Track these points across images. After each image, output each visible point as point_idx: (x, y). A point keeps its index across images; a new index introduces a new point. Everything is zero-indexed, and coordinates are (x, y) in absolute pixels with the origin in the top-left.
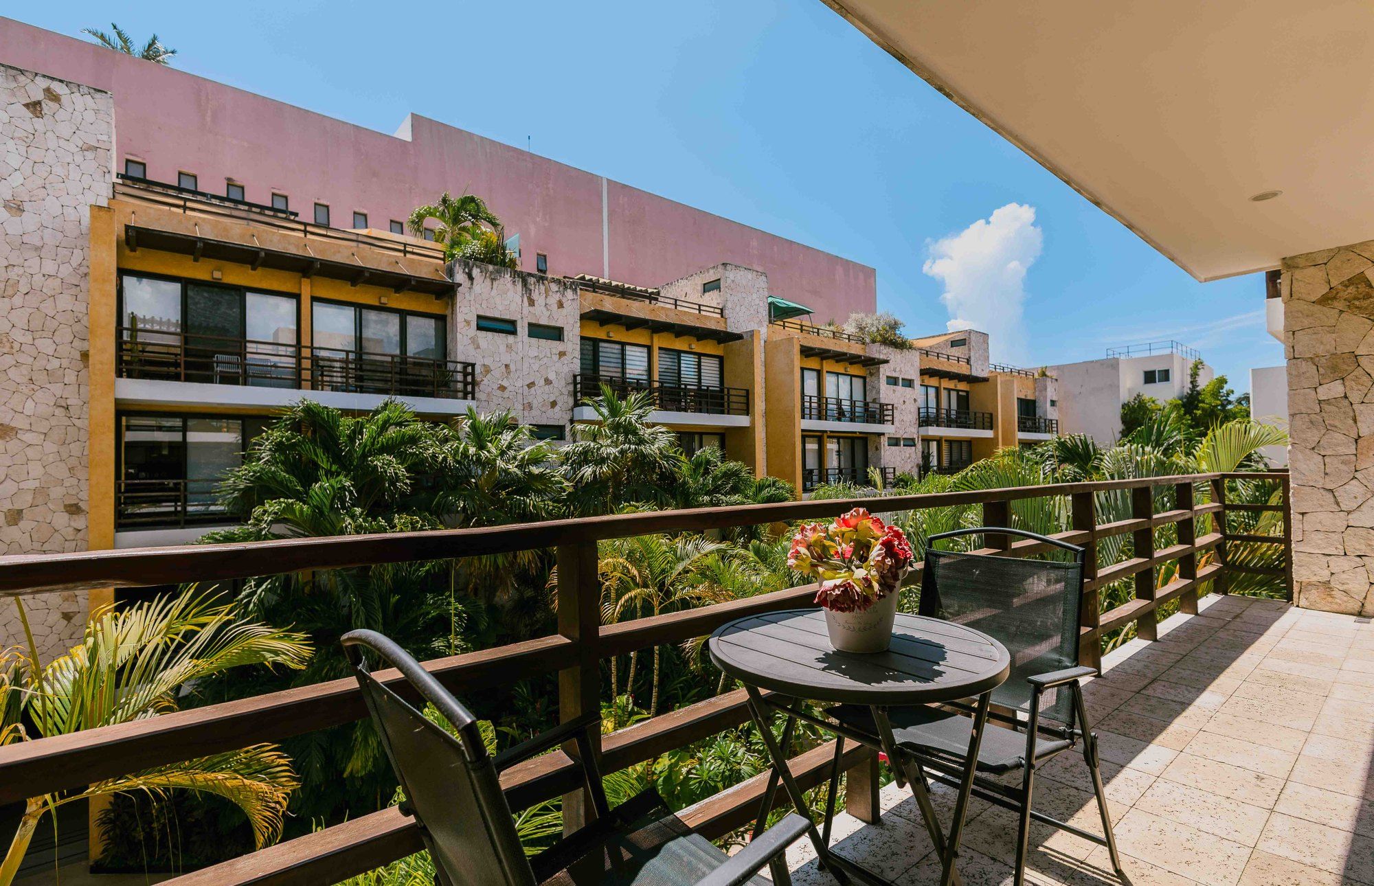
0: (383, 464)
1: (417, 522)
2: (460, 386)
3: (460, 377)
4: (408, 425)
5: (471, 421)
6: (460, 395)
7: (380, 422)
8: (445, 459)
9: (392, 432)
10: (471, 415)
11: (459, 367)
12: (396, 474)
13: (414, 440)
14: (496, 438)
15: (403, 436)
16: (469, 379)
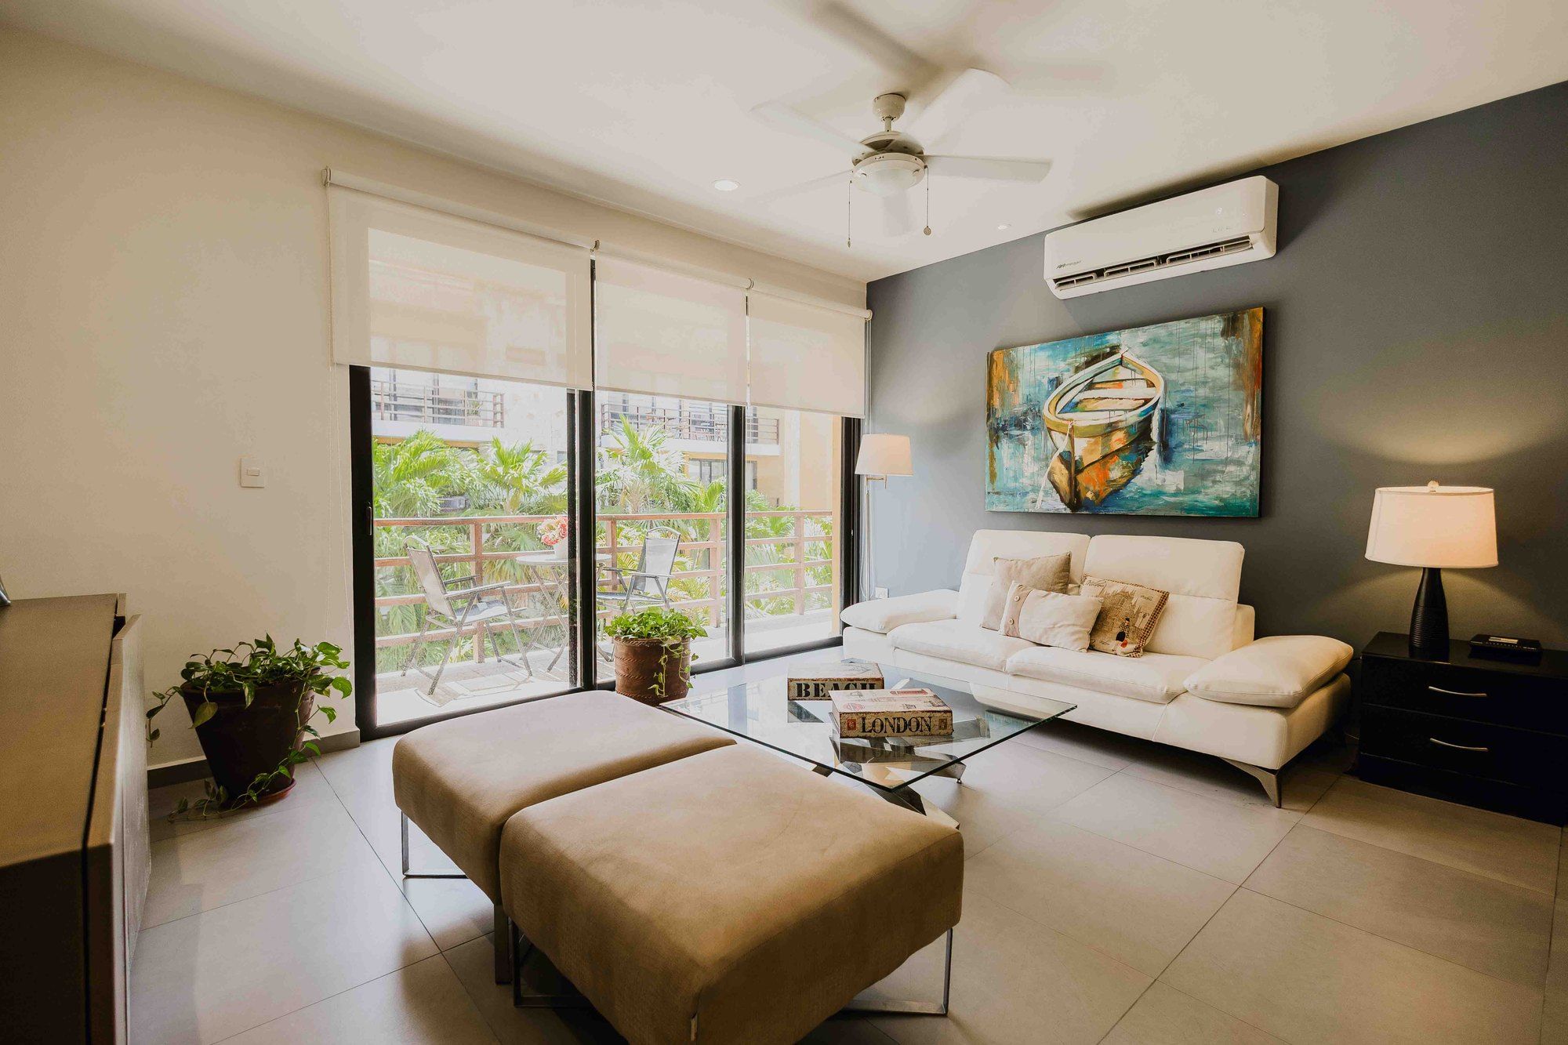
0: (415, 486)
1: (446, 538)
2: (490, 415)
3: (490, 406)
4: (437, 452)
5: (496, 449)
6: (491, 423)
7: (412, 449)
8: (471, 482)
9: (424, 456)
10: (496, 443)
11: (490, 397)
12: (427, 495)
13: (442, 465)
14: (520, 465)
15: (434, 460)
16: (498, 408)
